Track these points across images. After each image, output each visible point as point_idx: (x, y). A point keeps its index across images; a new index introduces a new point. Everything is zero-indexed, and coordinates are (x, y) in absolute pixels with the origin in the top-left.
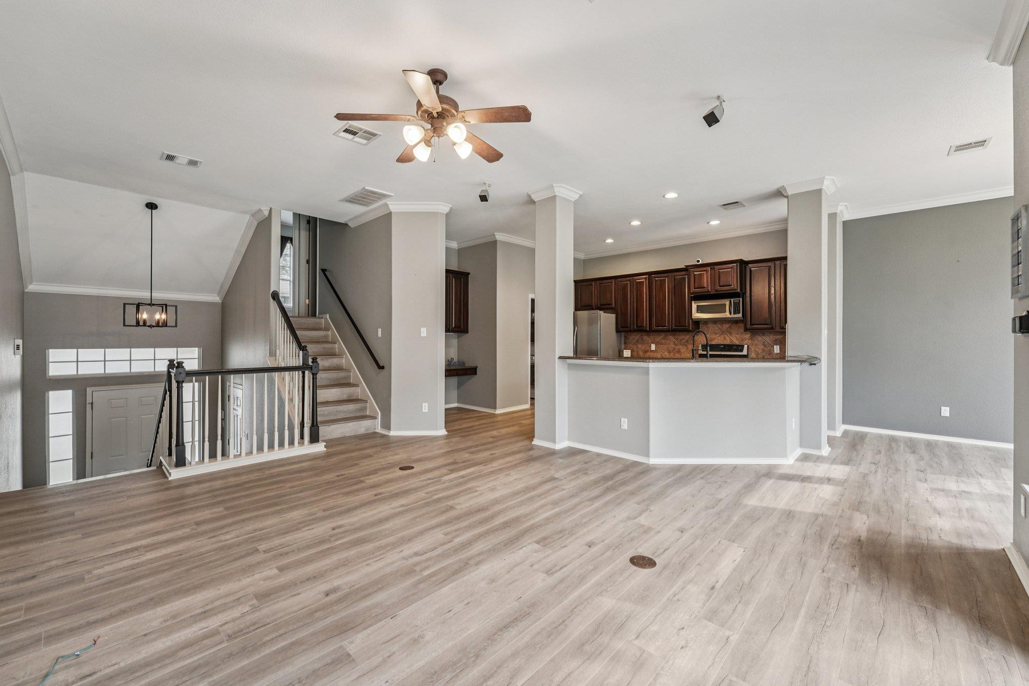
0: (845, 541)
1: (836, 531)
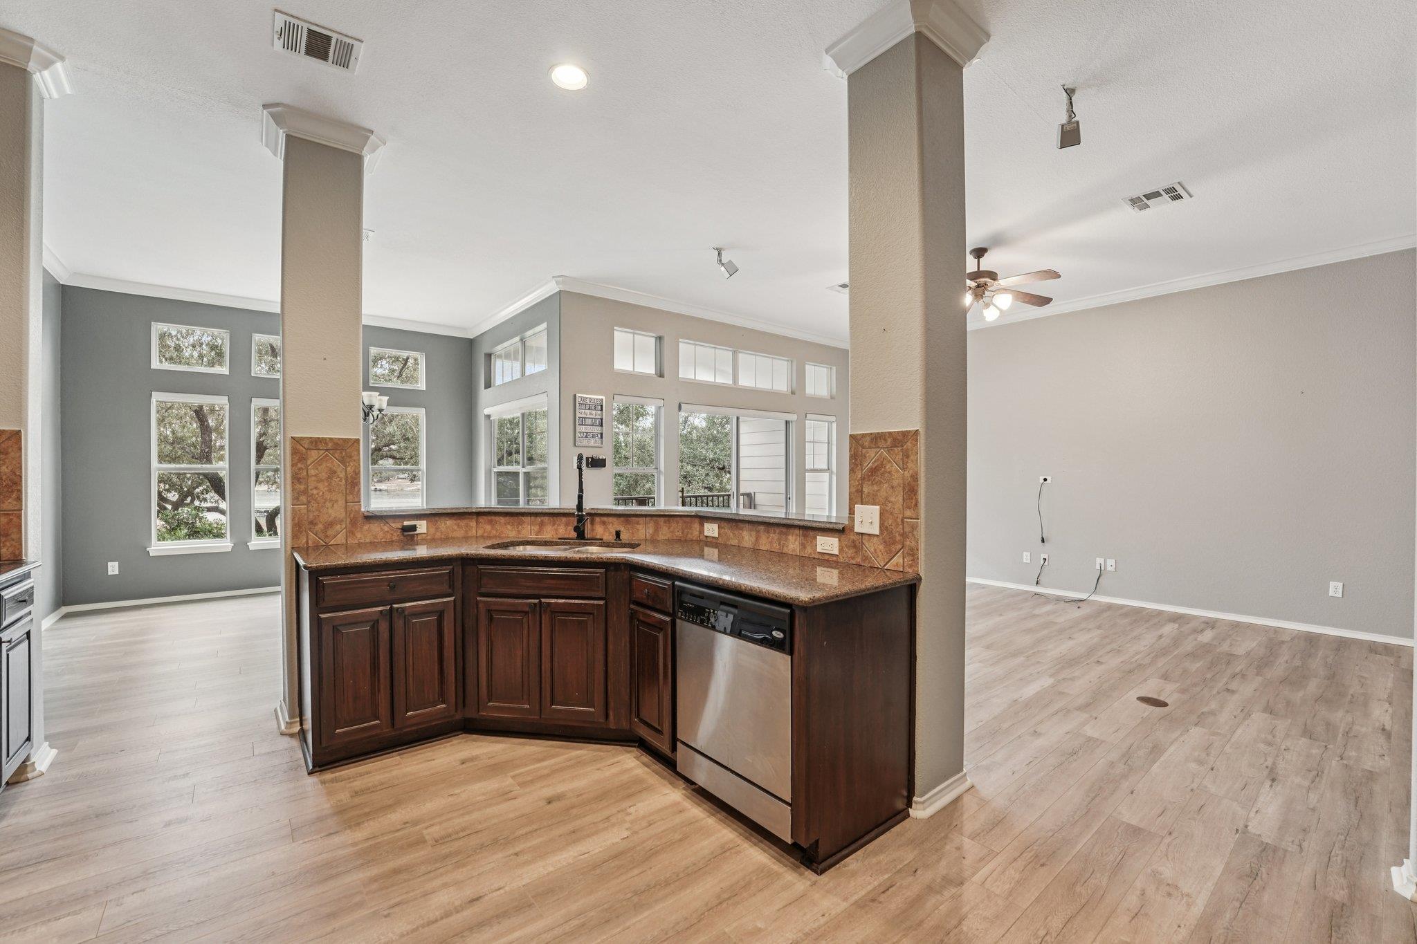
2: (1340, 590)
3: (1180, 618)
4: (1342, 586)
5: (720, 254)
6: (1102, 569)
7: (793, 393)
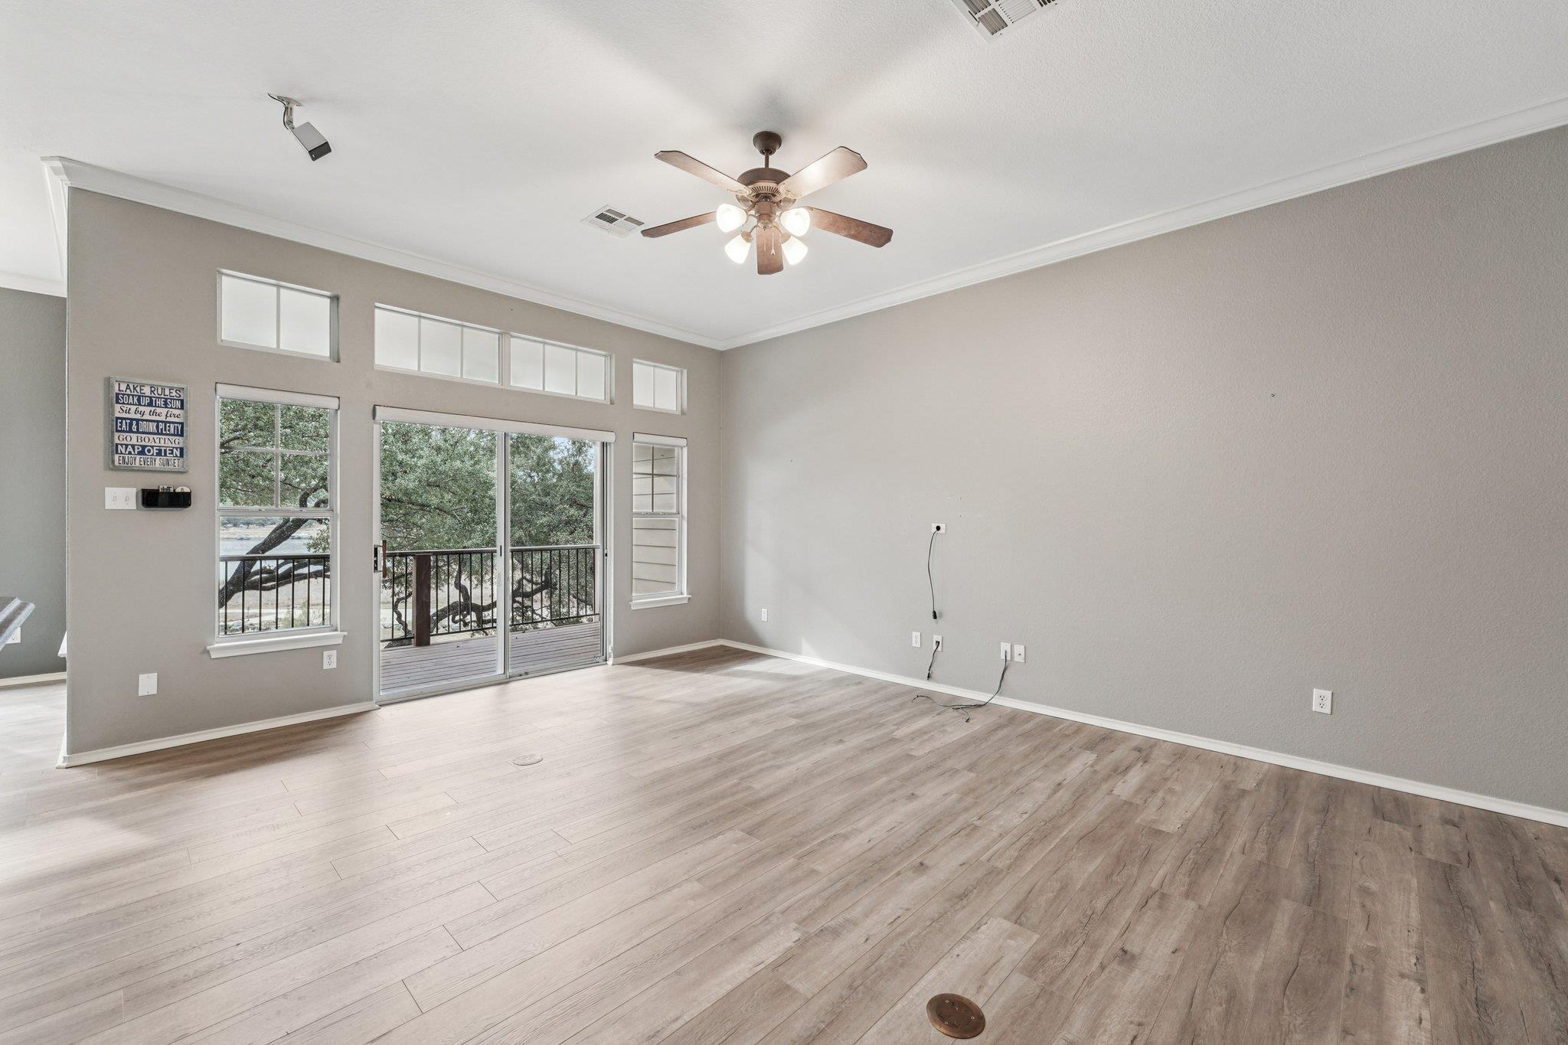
2: (1328, 703)
3: (1104, 739)
4: (1330, 698)
5: (288, 111)
6: (1009, 658)
7: (612, 403)
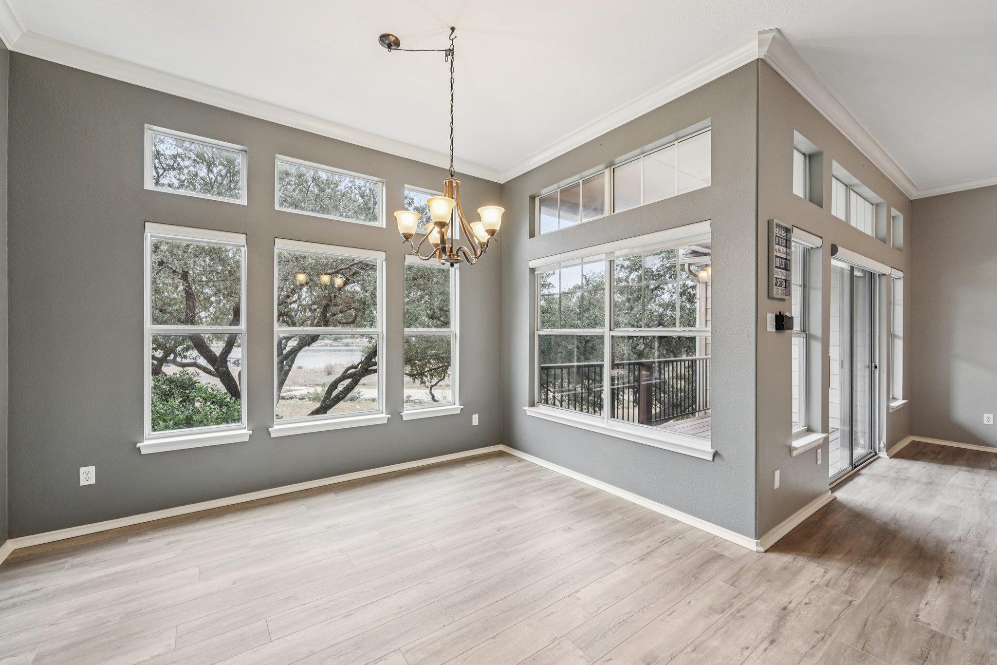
0: (962, 578)
1: (975, 593)
